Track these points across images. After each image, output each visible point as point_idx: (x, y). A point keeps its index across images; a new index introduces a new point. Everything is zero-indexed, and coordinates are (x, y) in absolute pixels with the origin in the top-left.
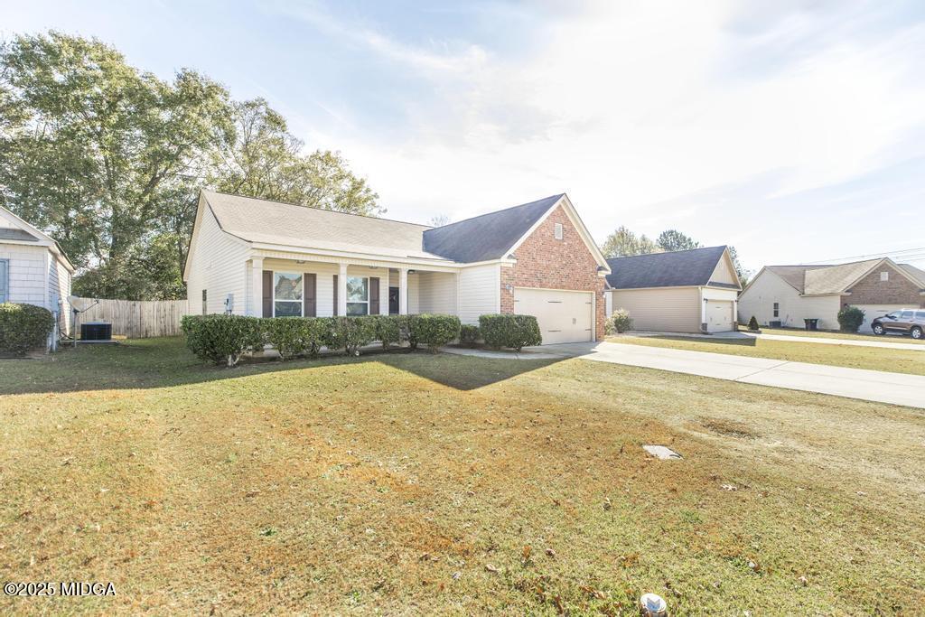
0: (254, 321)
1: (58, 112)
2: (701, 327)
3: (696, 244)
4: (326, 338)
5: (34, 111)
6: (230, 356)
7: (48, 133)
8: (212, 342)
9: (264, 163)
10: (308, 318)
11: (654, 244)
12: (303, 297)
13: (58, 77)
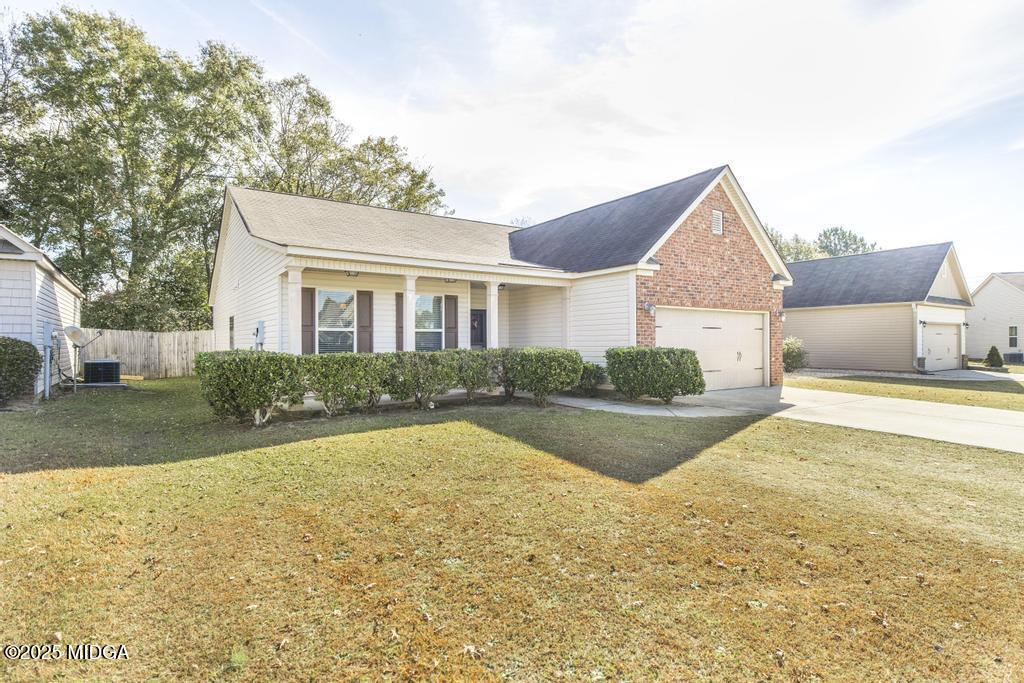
0: (289, 361)
1: (72, 105)
2: (915, 364)
3: (873, 246)
4: (388, 383)
5: (46, 105)
6: (258, 411)
7: (62, 133)
8: (233, 391)
9: (304, 156)
10: (363, 355)
11: (812, 247)
12: (355, 323)
13: (72, 63)
